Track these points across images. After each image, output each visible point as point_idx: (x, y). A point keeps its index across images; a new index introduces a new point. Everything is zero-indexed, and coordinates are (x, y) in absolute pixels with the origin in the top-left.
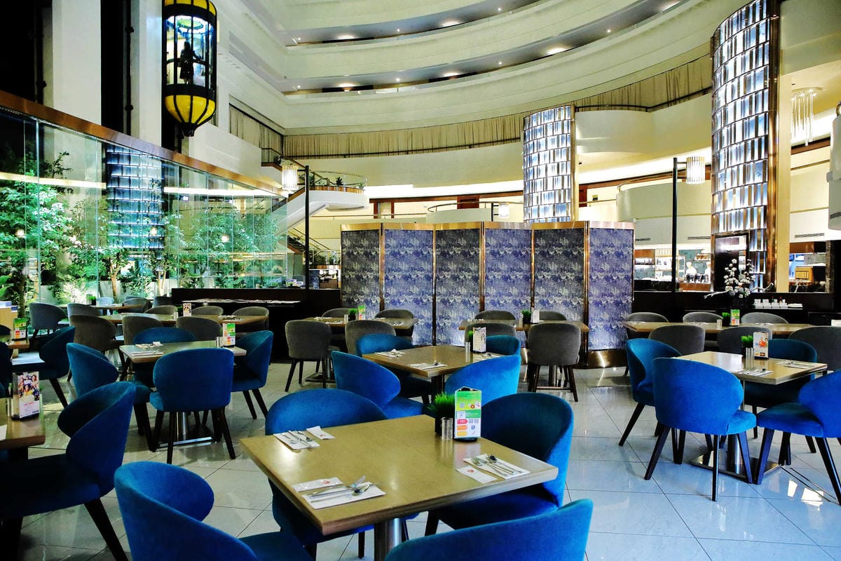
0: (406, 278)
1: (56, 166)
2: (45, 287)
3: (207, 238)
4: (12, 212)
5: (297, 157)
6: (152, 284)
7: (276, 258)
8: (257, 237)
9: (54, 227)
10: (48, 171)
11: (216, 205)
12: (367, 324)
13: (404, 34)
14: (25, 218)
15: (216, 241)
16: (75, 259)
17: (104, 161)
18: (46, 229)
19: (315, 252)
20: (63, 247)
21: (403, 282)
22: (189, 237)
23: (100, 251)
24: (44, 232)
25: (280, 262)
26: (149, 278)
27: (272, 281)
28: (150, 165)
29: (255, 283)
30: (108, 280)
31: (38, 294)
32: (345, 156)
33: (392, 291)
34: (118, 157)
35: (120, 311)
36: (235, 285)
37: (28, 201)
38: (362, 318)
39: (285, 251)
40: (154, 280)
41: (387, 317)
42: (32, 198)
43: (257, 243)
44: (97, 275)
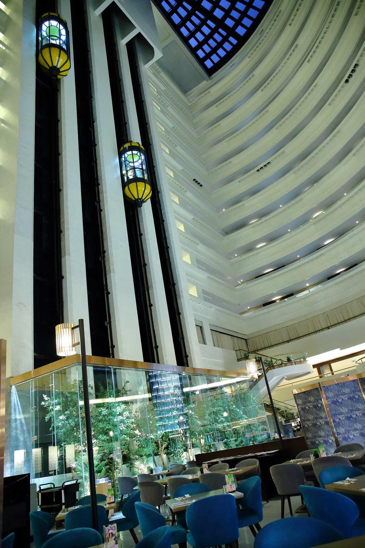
0: (349, 418)
1: (123, 390)
2: (124, 466)
3: (213, 416)
4: (104, 421)
5: (258, 350)
6: (185, 454)
7: (261, 421)
8: (244, 409)
9: (126, 426)
10: (120, 394)
11: (214, 393)
12: (328, 460)
13: (303, 257)
14: (111, 424)
15: (219, 417)
16: (139, 445)
17: (148, 381)
18: (121, 429)
19: (286, 411)
20: (132, 438)
21: (347, 422)
22: (202, 418)
23: (152, 437)
24: (121, 431)
25: (264, 423)
26: (182, 450)
27: (261, 438)
28: (173, 377)
29: (250, 442)
30: (159, 455)
31: (122, 470)
32: (288, 341)
33: (342, 430)
34: (155, 376)
35: (168, 475)
36: (237, 445)
37: (111, 413)
38: (324, 455)
39: (265, 415)
40: (186, 450)
41: (343, 451)
42: (113, 412)
43: (245, 413)
44: (152, 453)
